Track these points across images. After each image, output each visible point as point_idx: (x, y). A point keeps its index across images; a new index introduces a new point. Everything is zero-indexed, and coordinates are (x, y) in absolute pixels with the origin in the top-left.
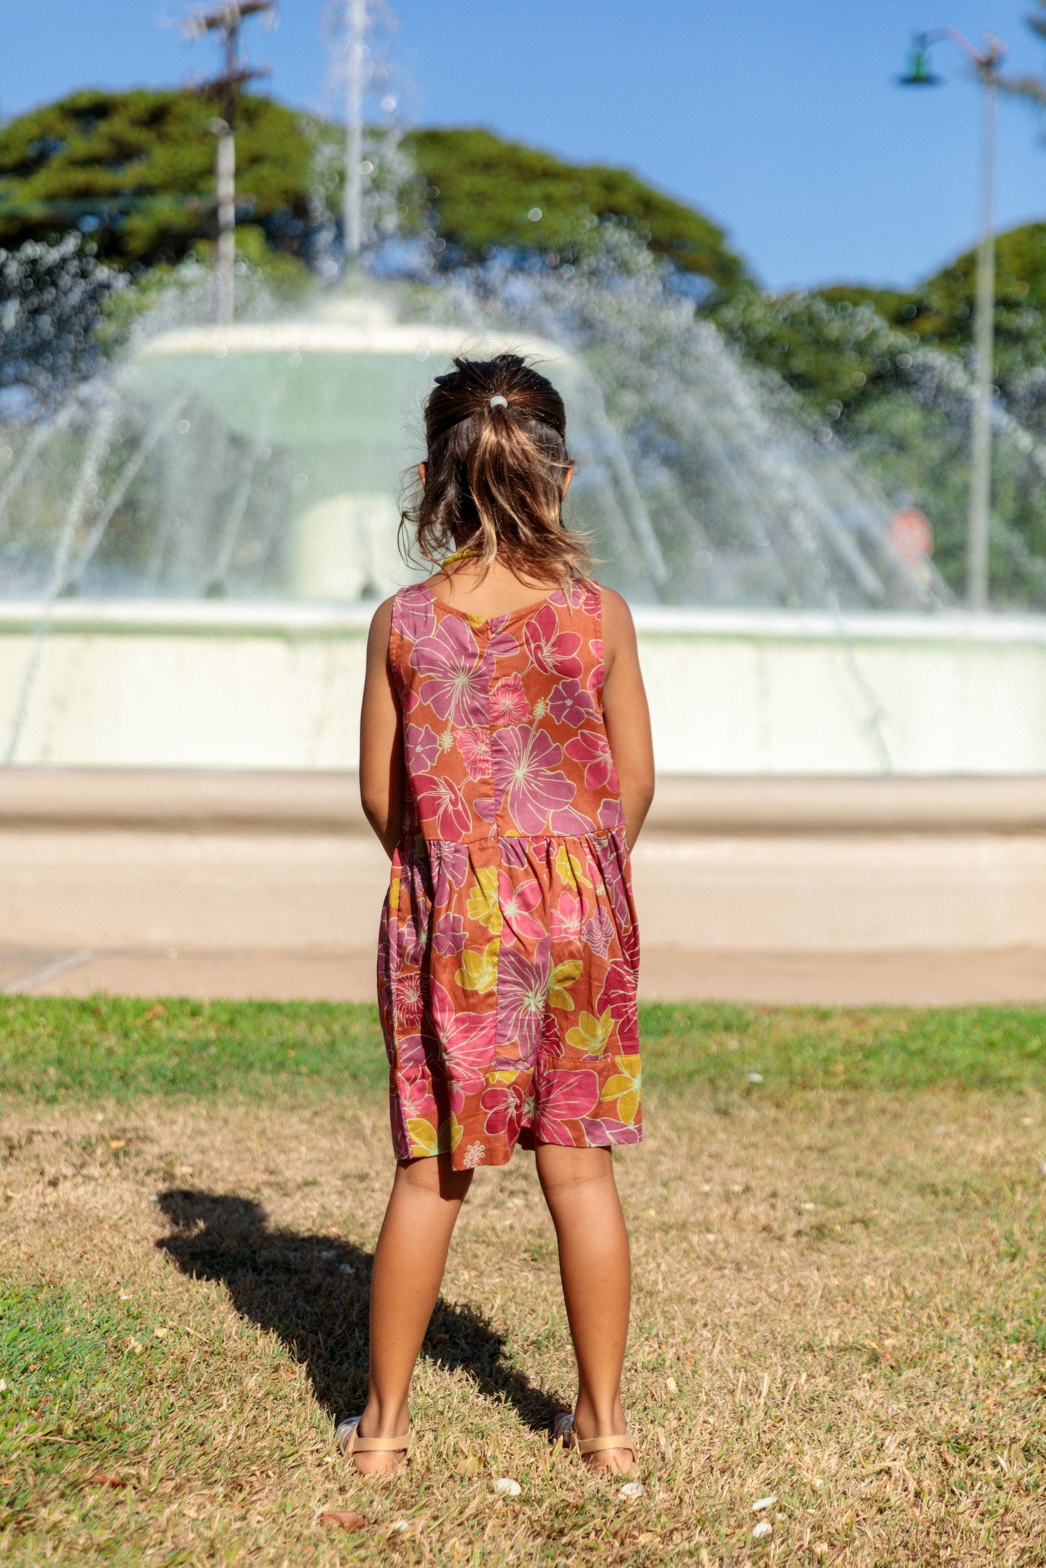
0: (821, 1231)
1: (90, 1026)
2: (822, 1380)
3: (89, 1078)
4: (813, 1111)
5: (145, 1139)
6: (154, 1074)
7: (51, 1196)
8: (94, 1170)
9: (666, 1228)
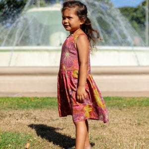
0: (139, 124)
1: (22, 100)
2: (144, 144)
3: (22, 106)
4: (135, 109)
5: (31, 114)
6: (32, 106)
7: (17, 121)
8: (23, 118)
9: (114, 124)
